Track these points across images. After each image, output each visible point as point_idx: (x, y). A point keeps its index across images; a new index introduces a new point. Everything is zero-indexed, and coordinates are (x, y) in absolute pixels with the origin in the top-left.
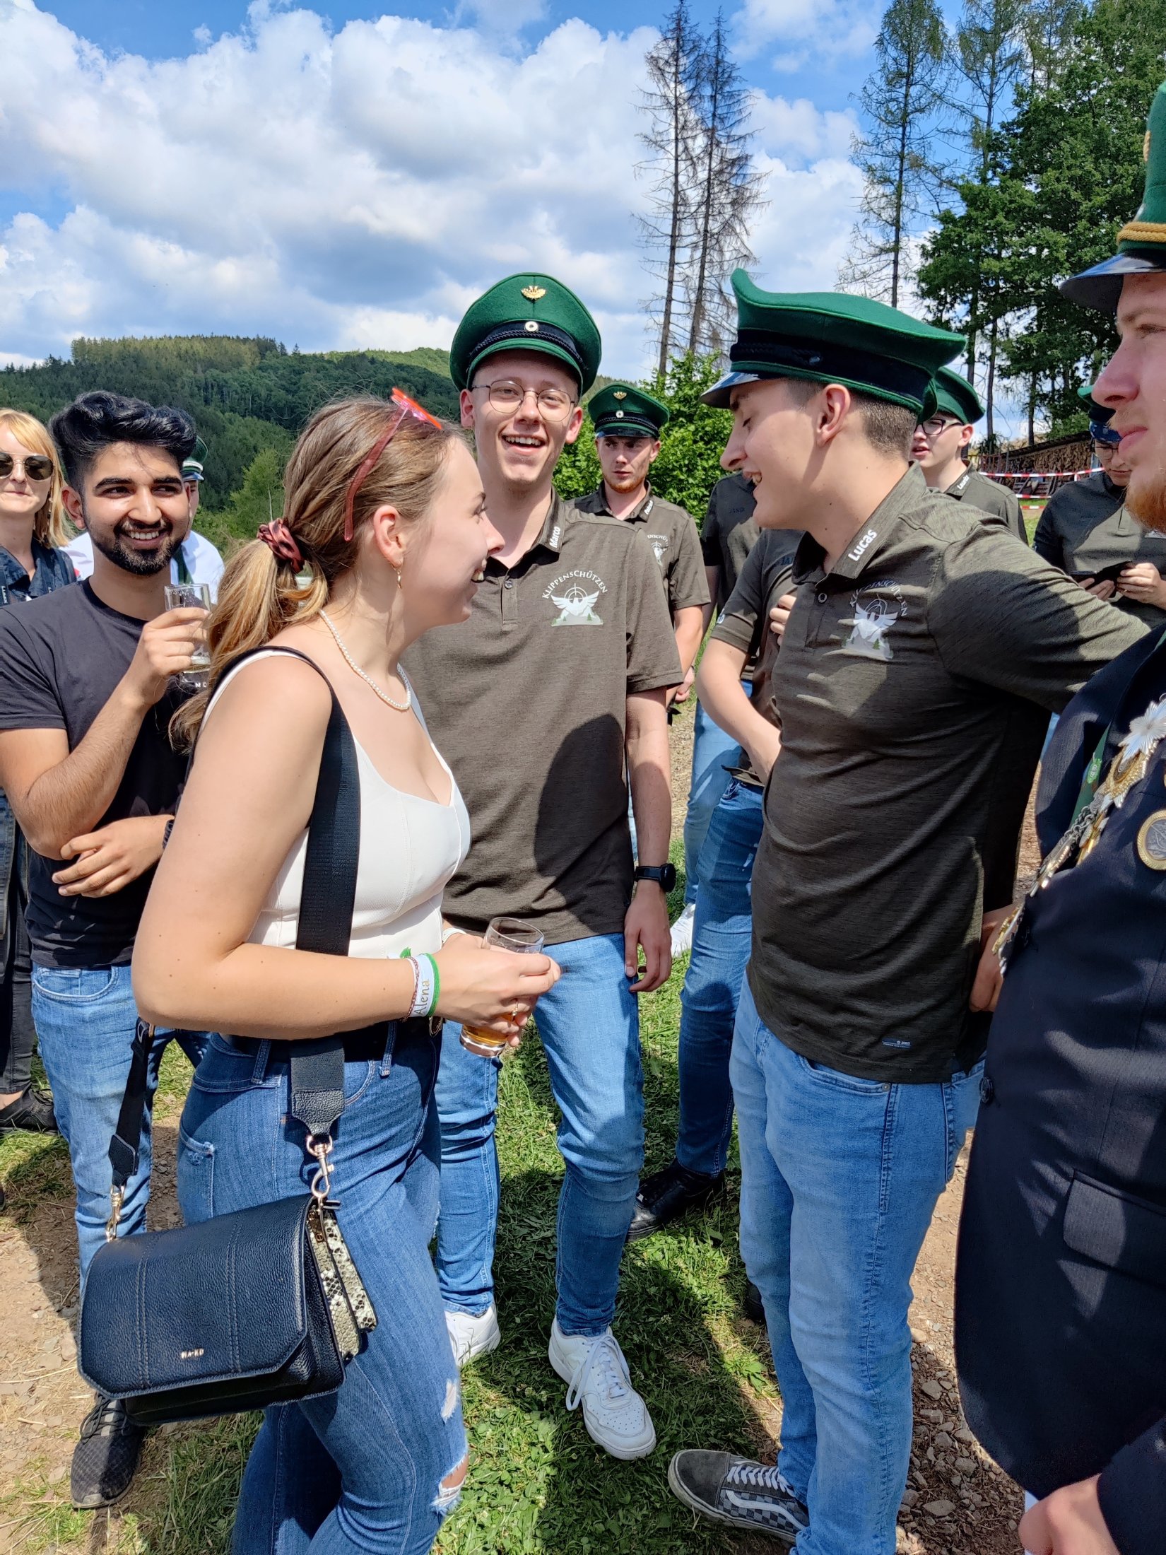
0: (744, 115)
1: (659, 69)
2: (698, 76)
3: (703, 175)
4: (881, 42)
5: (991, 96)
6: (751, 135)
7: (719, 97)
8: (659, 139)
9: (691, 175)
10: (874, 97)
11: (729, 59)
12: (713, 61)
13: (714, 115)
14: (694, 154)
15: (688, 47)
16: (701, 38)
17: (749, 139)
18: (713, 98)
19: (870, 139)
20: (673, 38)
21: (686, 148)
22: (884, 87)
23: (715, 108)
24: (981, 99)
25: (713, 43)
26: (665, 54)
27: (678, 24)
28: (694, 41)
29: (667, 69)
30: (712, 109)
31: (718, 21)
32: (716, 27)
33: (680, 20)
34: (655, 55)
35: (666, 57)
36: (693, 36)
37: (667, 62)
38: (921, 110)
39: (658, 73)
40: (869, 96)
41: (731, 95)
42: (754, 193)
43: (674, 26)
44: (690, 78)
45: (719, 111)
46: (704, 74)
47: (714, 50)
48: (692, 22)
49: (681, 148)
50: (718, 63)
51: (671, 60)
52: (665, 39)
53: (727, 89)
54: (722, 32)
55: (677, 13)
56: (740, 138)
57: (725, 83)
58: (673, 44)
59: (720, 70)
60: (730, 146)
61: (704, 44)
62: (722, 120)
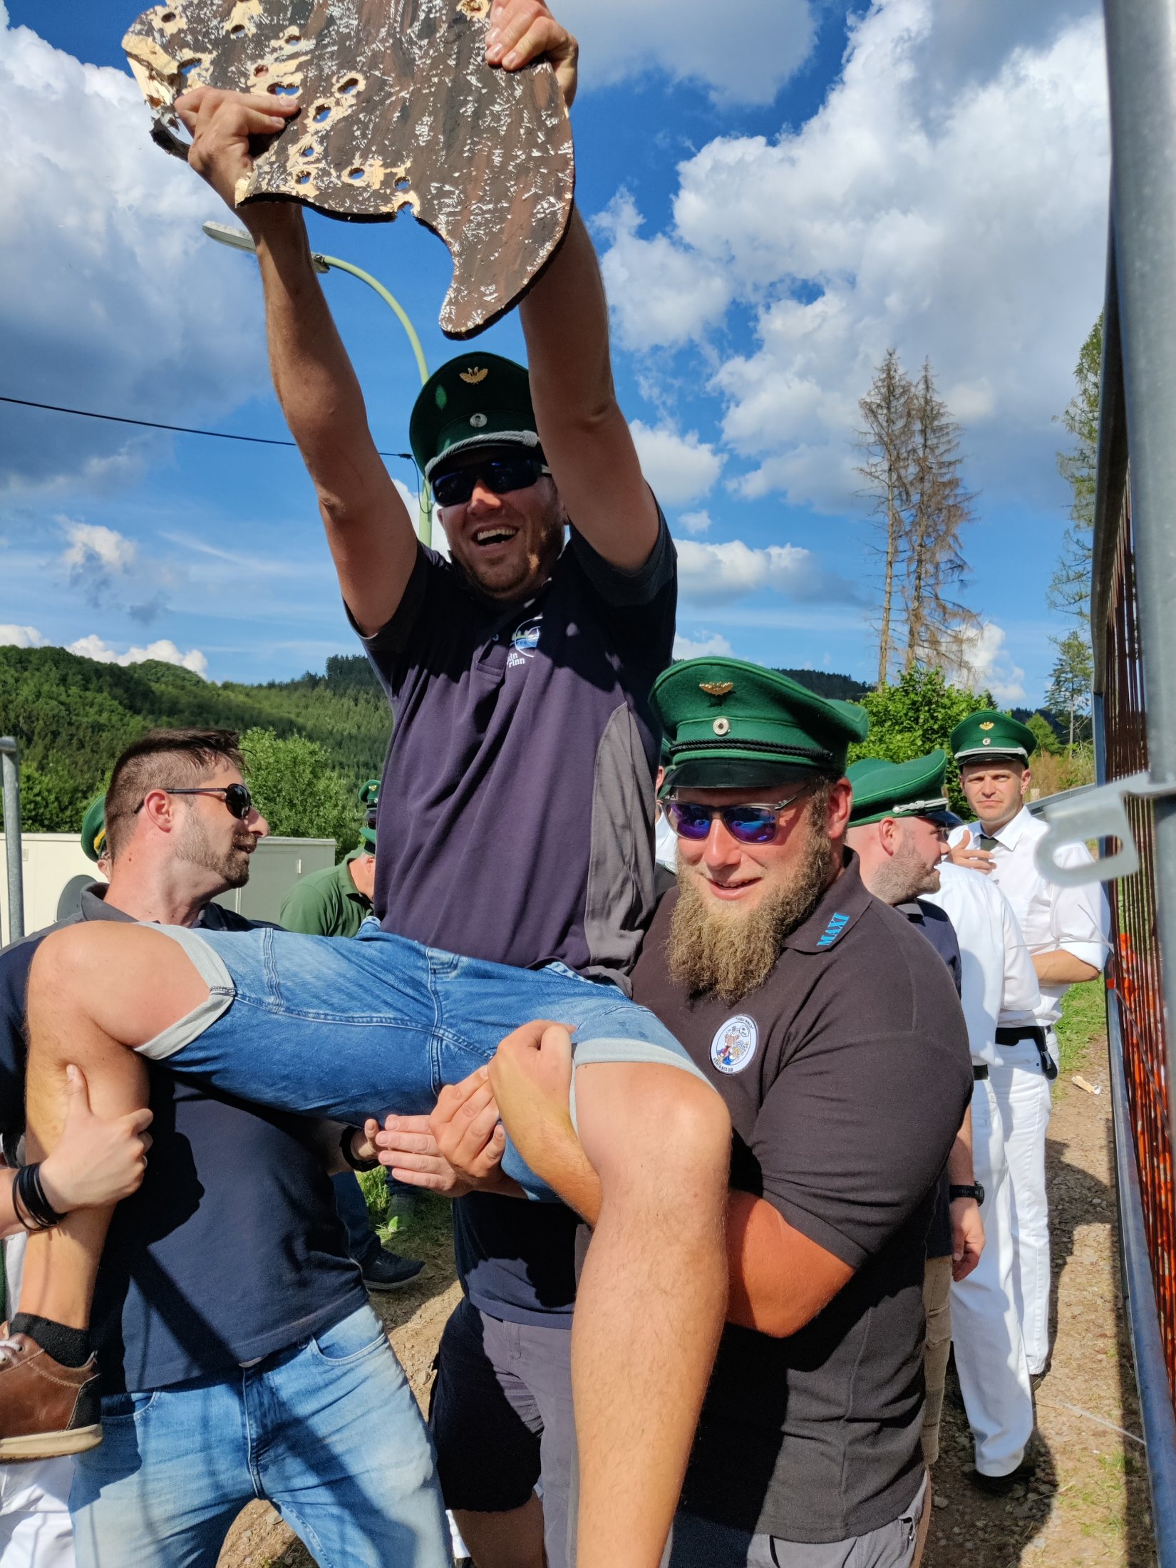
0: (953, 444)
1: (872, 411)
2: (909, 414)
3: (915, 498)
4: (1080, 371)
6: (960, 461)
7: (928, 431)
8: (873, 470)
9: (904, 498)
10: (1077, 418)
11: (937, 398)
12: (922, 401)
13: (925, 446)
14: (905, 481)
15: (898, 391)
16: (910, 384)
17: (958, 466)
18: (923, 432)
19: (1076, 454)
20: (883, 386)
21: (899, 477)
22: (1087, 409)
23: (926, 440)
25: (922, 386)
26: (877, 400)
27: (889, 374)
28: (903, 387)
29: (880, 411)
30: (922, 441)
31: (926, 368)
32: (923, 374)
33: (889, 370)
34: (868, 400)
35: (878, 402)
36: (903, 383)
37: (879, 406)
39: (870, 415)
40: (1073, 418)
41: (941, 428)
42: (966, 511)
43: (884, 375)
44: (901, 417)
45: (929, 443)
46: (913, 413)
47: (923, 392)
48: (901, 371)
49: (895, 476)
50: (927, 402)
51: (883, 404)
52: (877, 387)
53: (936, 423)
54: (929, 377)
55: (887, 365)
56: (950, 464)
57: (934, 418)
58: (884, 390)
59: (928, 408)
60: (944, 470)
61: (913, 389)
62: (932, 450)
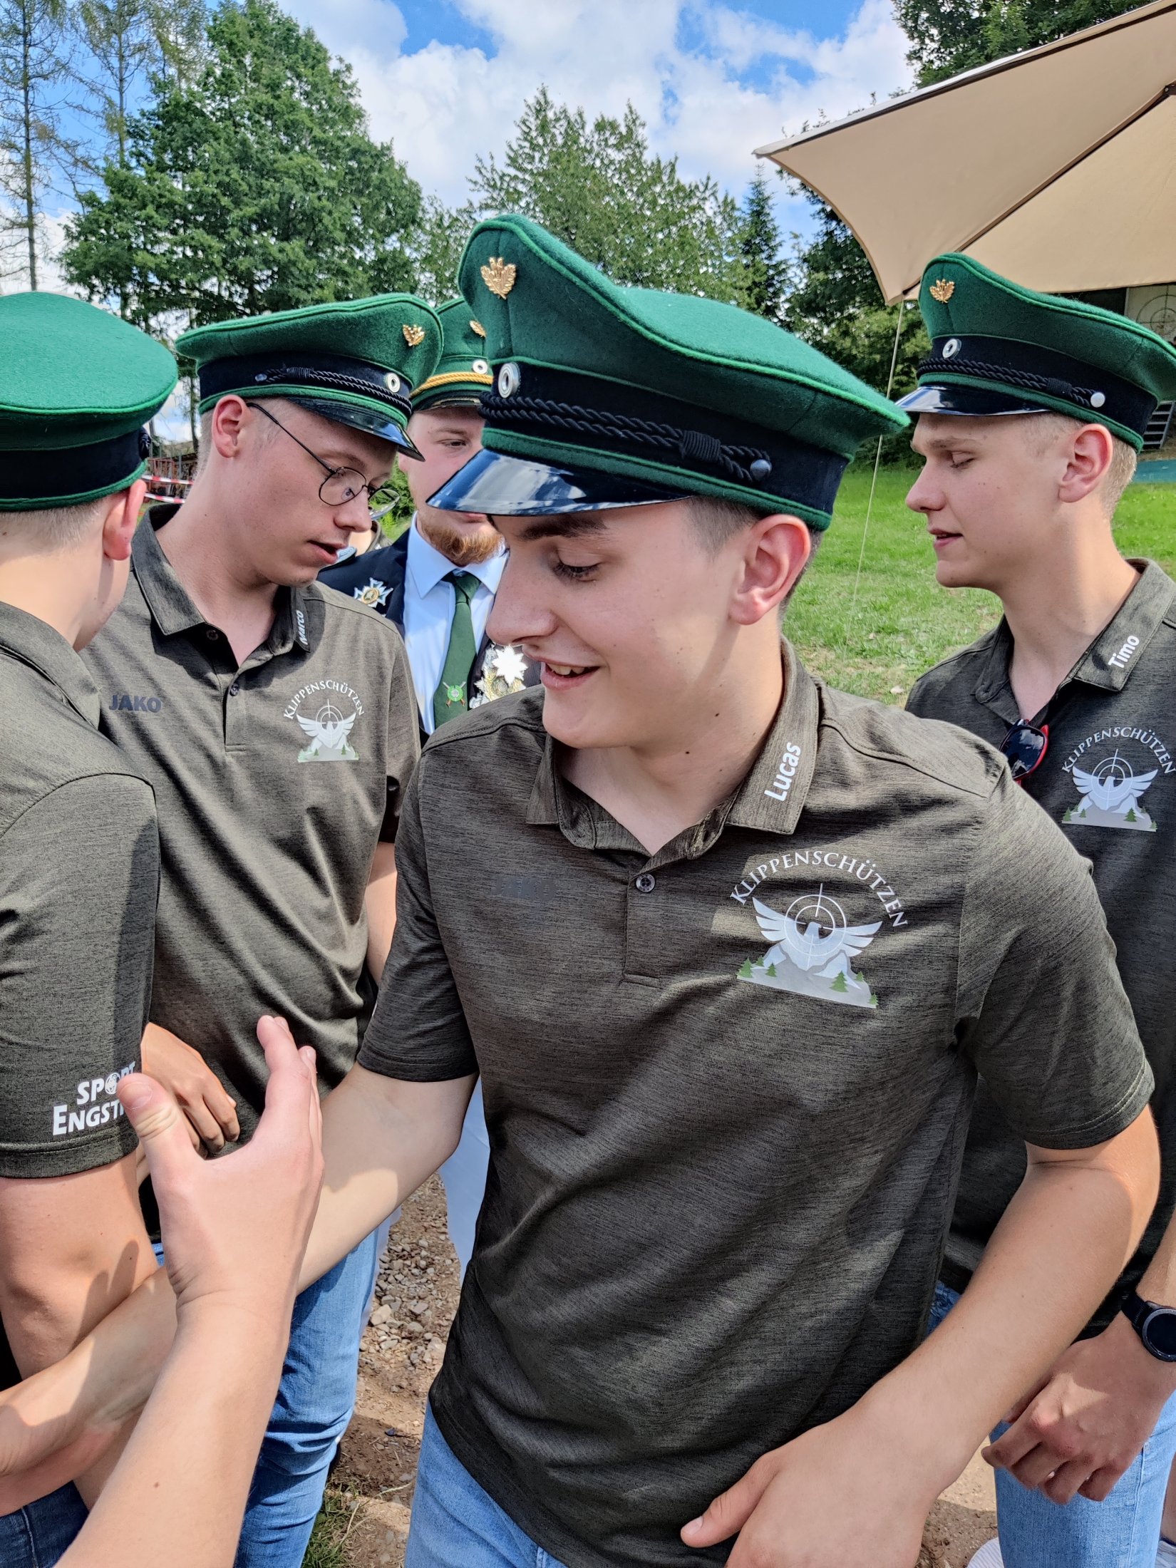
5: (122, 80)
24: (112, 82)
38: (45, 77)
